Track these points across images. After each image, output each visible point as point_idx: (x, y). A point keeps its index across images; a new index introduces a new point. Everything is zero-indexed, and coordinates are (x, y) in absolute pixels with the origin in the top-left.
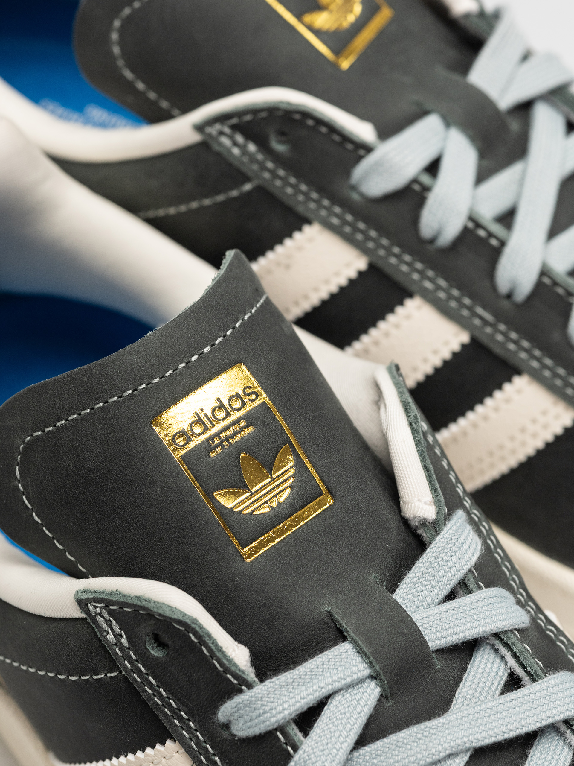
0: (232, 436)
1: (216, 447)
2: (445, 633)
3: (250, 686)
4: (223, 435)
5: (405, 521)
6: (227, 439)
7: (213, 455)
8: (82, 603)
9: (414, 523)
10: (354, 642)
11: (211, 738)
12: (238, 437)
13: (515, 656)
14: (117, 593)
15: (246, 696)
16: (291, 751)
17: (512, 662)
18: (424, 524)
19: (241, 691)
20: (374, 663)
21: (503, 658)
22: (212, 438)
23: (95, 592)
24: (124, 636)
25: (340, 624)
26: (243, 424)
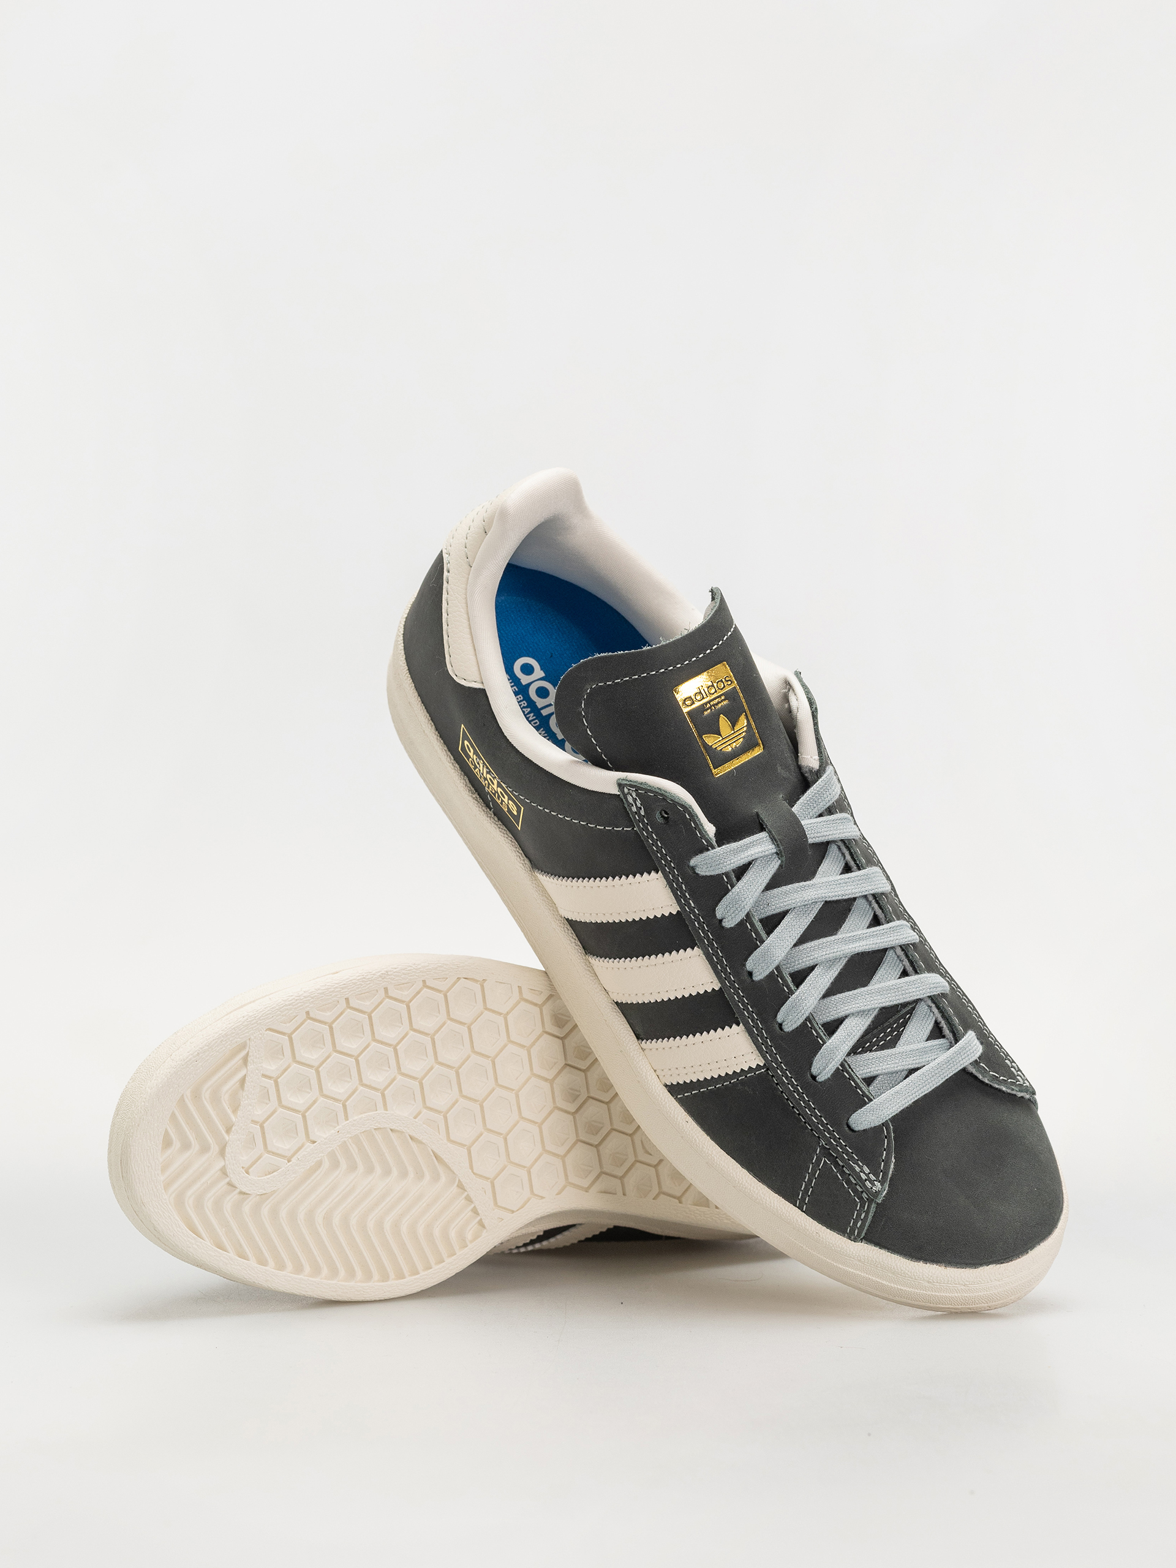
0: (717, 704)
1: (708, 709)
2: (819, 835)
3: (713, 848)
4: (712, 703)
5: (799, 767)
6: (714, 705)
7: (706, 713)
8: (621, 786)
9: (804, 770)
10: (770, 833)
11: (683, 874)
12: (720, 705)
13: (851, 854)
14: (646, 784)
15: (711, 853)
16: (730, 888)
17: (848, 857)
18: (811, 771)
19: (708, 850)
20: (780, 845)
21: (843, 854)
22: (706, 704)
23: (631, 781)
24: (643, 809)
25: (763, 821)
26: (723, 698)
